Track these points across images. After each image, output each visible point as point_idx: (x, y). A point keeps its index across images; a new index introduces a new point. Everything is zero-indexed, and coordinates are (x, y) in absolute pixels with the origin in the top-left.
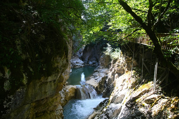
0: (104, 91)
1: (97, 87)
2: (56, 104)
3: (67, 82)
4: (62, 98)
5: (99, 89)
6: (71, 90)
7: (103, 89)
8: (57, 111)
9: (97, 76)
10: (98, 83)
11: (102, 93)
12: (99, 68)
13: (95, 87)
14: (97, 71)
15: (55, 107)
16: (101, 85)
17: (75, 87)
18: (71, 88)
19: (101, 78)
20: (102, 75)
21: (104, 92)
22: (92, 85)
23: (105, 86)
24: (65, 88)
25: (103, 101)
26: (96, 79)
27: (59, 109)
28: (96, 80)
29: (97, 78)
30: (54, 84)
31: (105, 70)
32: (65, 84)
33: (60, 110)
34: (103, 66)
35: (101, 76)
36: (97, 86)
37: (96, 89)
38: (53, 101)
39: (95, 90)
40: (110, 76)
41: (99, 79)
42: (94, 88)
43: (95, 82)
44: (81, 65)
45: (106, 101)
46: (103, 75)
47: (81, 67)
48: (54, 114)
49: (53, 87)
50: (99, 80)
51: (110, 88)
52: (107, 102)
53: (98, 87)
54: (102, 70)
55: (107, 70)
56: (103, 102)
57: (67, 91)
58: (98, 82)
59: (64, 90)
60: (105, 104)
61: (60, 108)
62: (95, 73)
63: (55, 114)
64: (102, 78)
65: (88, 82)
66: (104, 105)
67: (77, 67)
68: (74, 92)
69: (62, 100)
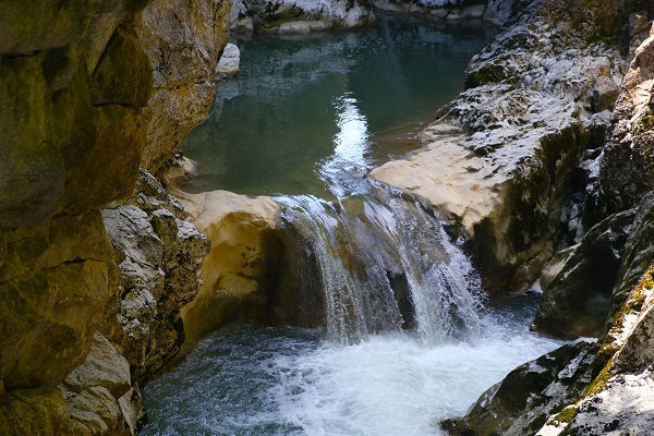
0: (555, 270)
1: (484, 227)
2: (73, 320)
3: (188, 165)
4: (130, 287)
5: (502, 252)
6: (226, 236)
7: (541, 249)
8: (82, 398)
9: (490, 123)
10: (495, 189)
11: (537, 288)
12: (521, 41)
13: (468, 223)
14: (492, 75)
15: (56, 346)
16: (527, 209)
17: (264, 208)
18: (231, 217)
19: (530, 143)
20: (545, 115)
21: (557, 281)
22: (441, 207)
23: (565, 226)
24: (164, 197)
25: (541, 361)
26: (481, 153)
27: (104, 376)
28: (475, 163)
29: (495, 136)
30: (55, 97)
31: (583, 66)
32: (170, 176)
33: (106, 384)
34: (562, 26)
35: (534, 118)
36: (486, 221)
37: (479, 244)
38: (40, 288)
39: (467, 249)
40: (636, 118)
41: (508, 149)
42: (454, 229)
43: (471, 179)
44: (340, 12)
45: (573, 366)
46: (556, 113)
47: (337, 29)
48: (51, 407)
49: (40, 122)
50: (509, 157)
51: (623, 239)
52: (579, 372)
53: (502, 230)
54: (551, 61)
55: (603, 61)
56: (534, 368)
57: (186, 229)
58: (500, 179)
59: (154, 223)
60: (553, 389)
61: (110, 371)
62: (470, 92)
63: (61, 409)
64: (545, 141)
65: (400, 173)
66: (546, 400)
67: (297, 26)
68: (253, 256)
69: (133, 304)
